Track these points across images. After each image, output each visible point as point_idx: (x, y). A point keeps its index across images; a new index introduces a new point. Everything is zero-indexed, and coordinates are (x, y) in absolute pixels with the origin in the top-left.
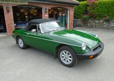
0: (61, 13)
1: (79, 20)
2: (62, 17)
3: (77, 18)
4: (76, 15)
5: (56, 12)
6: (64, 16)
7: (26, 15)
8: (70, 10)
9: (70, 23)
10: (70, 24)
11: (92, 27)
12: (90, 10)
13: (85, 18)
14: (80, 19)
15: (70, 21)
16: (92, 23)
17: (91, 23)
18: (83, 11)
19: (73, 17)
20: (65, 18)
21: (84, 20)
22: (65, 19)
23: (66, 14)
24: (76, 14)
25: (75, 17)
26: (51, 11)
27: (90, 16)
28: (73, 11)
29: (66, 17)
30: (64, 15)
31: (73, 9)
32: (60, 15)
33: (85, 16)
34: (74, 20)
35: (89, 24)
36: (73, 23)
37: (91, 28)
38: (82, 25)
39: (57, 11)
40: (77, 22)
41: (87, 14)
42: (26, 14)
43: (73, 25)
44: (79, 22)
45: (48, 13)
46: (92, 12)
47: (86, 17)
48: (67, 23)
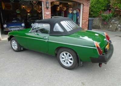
0: (71, 9)
1: (97, 20)
2: (73, 15)
3: (94, 17)
4: (92, 13)
5: (65, 9)
6: (75, 14)
7: (29, 13)
8: (83, 4)
9: (83, 23)
10: (83, 25)
11: (117, 29)
12: (115, 4)
13: (106, 17)
14: (98, 18)
15: (83, 21)
16: (116, 24)
17: (114, 24)
18: (102, 6)
19: (88, 15)
20: (77, 16)
21: (104, 20)
22: (77, 18)
23: (79, 11)
24: (92, 11)
25: (90, 15)
26: (60, 7)
27: (113, 14)
28: (89, 6)
29: (78, 14)
30: (75, 12)
31: (89, 4)
32: (71, 12)
33: (106, 14)
34: (89, 20)
35: (111, 26)
36: (87, 23)
37: (115, 31)
38: (101, 26)
39: (66, 7)
40: (93, 22)
41: (110, 10)
42: (29, 11)
43: (87, 26)
44: (97, 21)
45: (50, 9)
46: (117, 8)
47: (108, 15)
48: (79, 23)
